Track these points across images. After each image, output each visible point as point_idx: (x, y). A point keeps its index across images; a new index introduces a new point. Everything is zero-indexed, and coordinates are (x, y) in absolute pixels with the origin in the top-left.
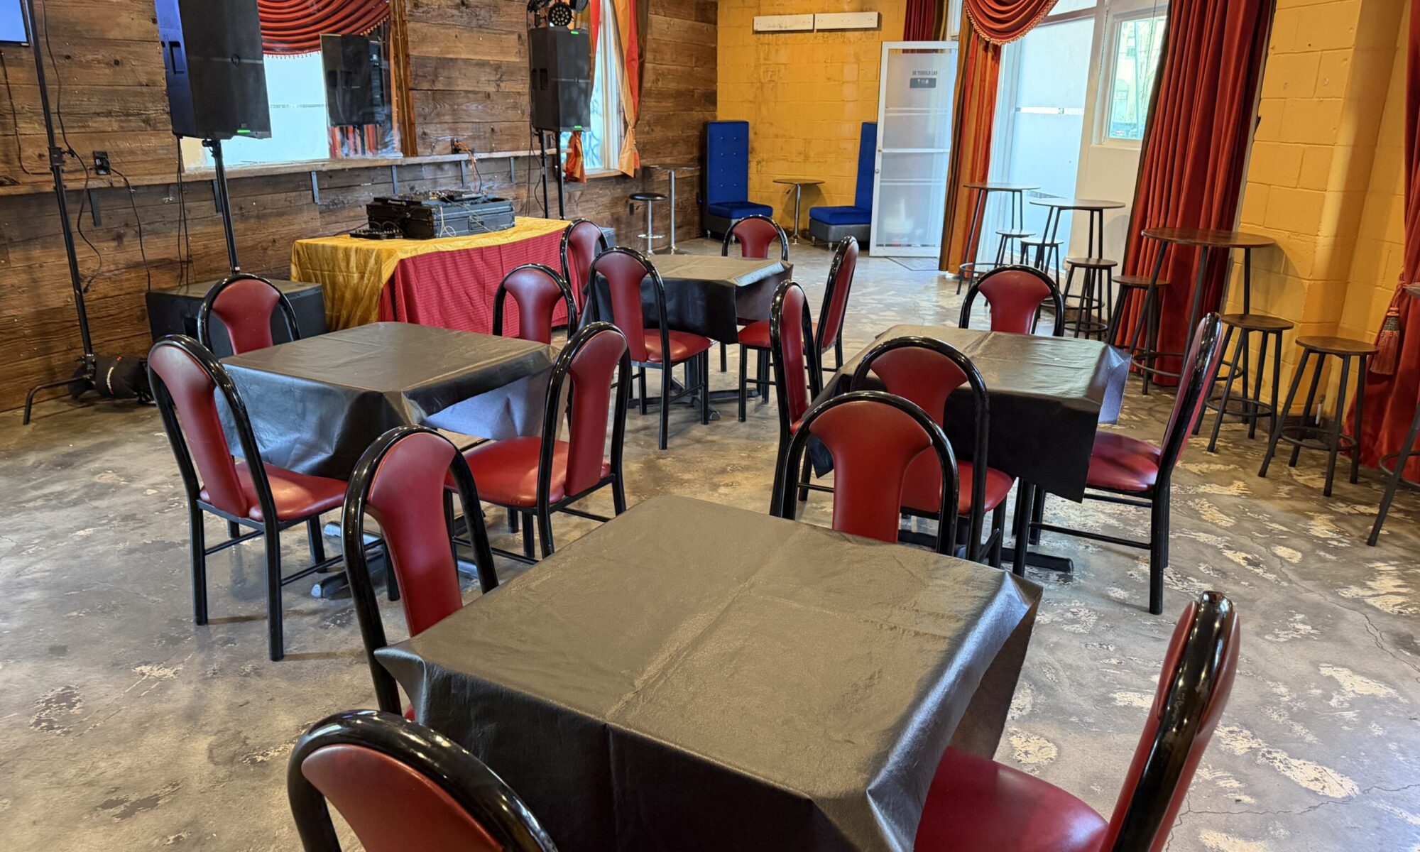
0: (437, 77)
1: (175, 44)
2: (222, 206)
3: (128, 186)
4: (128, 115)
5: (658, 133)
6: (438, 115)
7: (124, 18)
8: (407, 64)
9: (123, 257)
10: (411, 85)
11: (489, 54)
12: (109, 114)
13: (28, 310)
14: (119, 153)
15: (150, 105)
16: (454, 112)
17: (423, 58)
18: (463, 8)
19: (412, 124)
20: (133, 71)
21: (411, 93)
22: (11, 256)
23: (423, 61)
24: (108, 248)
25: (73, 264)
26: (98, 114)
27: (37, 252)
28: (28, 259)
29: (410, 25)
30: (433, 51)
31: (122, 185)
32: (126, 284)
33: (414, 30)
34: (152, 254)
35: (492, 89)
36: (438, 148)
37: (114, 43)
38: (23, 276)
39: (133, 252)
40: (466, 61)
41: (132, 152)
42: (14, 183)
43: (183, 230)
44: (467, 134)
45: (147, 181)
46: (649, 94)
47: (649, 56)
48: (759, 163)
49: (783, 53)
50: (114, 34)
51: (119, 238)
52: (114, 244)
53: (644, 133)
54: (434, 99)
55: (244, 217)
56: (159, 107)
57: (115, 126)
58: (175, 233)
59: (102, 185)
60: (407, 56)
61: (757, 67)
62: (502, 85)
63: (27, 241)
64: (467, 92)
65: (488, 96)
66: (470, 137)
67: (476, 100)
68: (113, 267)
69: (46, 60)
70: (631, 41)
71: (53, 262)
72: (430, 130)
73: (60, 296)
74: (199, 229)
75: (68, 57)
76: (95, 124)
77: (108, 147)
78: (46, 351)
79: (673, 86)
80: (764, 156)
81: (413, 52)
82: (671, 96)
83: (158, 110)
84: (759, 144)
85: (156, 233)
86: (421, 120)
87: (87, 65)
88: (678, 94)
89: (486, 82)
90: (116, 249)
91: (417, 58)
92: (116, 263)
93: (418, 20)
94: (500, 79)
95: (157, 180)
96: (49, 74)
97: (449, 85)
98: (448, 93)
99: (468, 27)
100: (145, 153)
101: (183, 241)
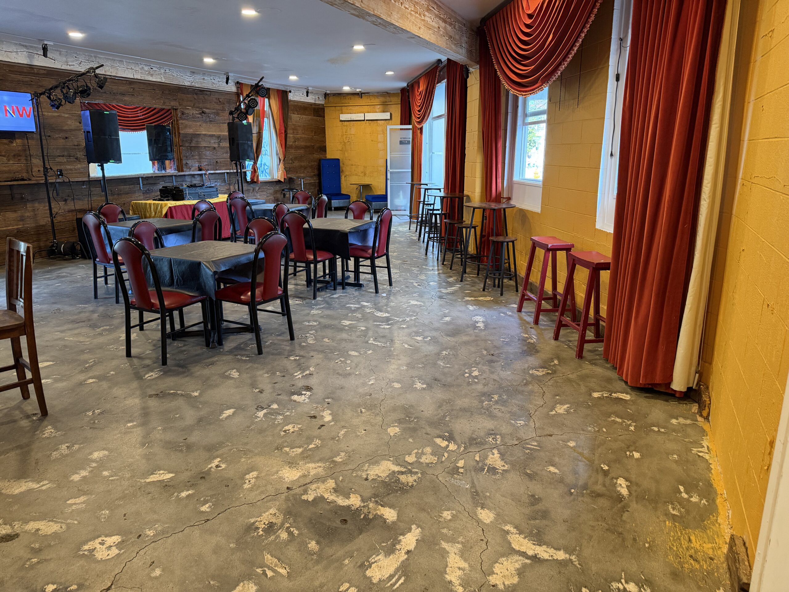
0: (192, 141)
1: (88, 132)
2: (104, 190)
3: (70, 182)
4: (70, 156)
5: (297, 164)
6: (193, 156)
7: (69, 122)
8: (179, 136)
9: (67, 208)
10: (181, 144)
11: (215, 132)
12: (63, 156)
13: (33, 225)
14: (67, 170)
15: (78, 153)
16: (199, 155)
17: (186, 134)
18: (203, 114)
19: (181, 160)
20: (72, 141)
21: (181, 148)
22: (28, 206)
23: (186, 135)
24: (62, 203)
25: (50, 209)
26: (59, 156)
27: (36, 205)
28: (33, 207)
29: (180, 122)
30: (190, 131)
31: (68, 181)
32: (68, 217)
33: (182, 123)
34: (78, 207)
35: (216, 146)
36: (192, 169)
37: (66, 131)
38: (32, 213)
39: (71, 206)
40: (205, 135)
41: (71, 170)
42: (30, 180)
43: (90, 199)
44: (205, 163)
45: (76, 180)
46: (291, 147)
47: (289, 131)
48: (345, 176)
49: (353, 129)
50: (65, 128)
51: (66, 200)
52: (64, 203)
53: (289, 163)
54: (191, 150)
55: (112, 194)
56: (81, 153)
57: (65, 160)
58: (86, 199)
59: (60, 181)
60: (179, 133)
61: (342, 136)
62: (221, 144)
63: (33, 201)
64: (205, 147)
65: (215, 148)
66: (207, 165)
67: (209, 150)
68: (63, 211)
69: (43, 138)
70: (280, 125)
71: (42, 208)
72: (189, 162)
73: (45, 220)
74: (95, 198)
75: (49, 136)
76: (58, 160)
77: (62, 167)
78: (38, 240)
79: (303, 144)
80: (347, 173)
81: (181, 132)
82: (302, 148)
83: (81, 154)
84: (346, 169)
85: (79, 199)
86: (185, 158)
87: (56, 139)
88: (306, 147)
89: (213, 143)
90: (64, 204)
91: (183, 134)
92: (64, 210)
93: (185, 119)
94: (220, 142)
95: (80, 179)
96: (44, 142)
97: (197, 144)
98: (197, 148)
99: (205, 122)
100: (76, 170)
101: (90, 203)
